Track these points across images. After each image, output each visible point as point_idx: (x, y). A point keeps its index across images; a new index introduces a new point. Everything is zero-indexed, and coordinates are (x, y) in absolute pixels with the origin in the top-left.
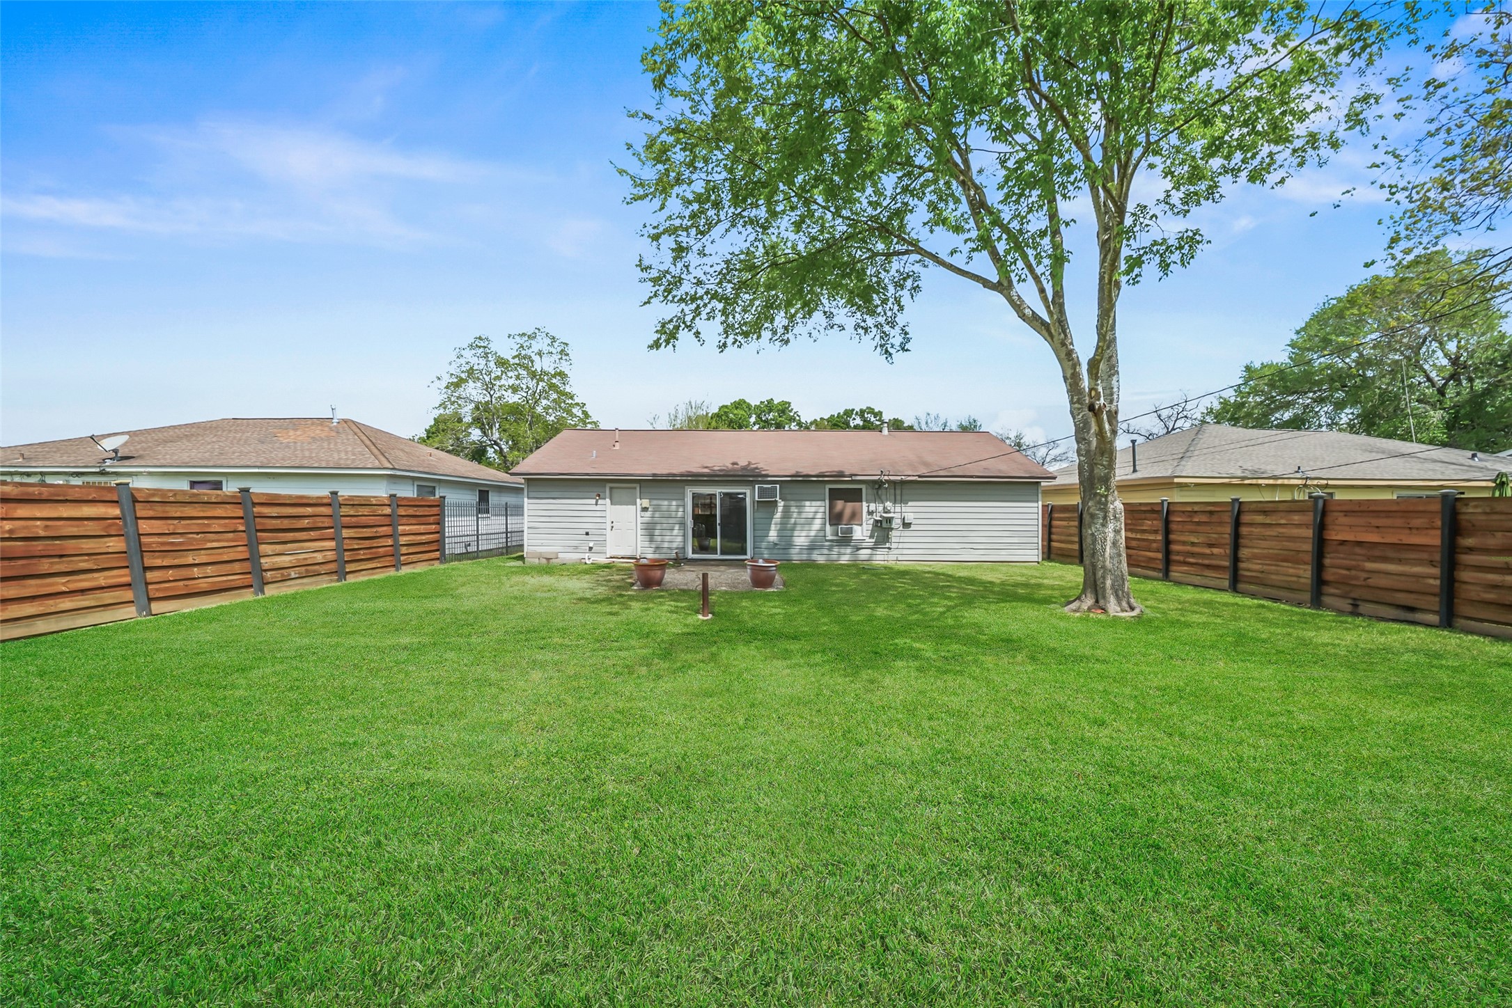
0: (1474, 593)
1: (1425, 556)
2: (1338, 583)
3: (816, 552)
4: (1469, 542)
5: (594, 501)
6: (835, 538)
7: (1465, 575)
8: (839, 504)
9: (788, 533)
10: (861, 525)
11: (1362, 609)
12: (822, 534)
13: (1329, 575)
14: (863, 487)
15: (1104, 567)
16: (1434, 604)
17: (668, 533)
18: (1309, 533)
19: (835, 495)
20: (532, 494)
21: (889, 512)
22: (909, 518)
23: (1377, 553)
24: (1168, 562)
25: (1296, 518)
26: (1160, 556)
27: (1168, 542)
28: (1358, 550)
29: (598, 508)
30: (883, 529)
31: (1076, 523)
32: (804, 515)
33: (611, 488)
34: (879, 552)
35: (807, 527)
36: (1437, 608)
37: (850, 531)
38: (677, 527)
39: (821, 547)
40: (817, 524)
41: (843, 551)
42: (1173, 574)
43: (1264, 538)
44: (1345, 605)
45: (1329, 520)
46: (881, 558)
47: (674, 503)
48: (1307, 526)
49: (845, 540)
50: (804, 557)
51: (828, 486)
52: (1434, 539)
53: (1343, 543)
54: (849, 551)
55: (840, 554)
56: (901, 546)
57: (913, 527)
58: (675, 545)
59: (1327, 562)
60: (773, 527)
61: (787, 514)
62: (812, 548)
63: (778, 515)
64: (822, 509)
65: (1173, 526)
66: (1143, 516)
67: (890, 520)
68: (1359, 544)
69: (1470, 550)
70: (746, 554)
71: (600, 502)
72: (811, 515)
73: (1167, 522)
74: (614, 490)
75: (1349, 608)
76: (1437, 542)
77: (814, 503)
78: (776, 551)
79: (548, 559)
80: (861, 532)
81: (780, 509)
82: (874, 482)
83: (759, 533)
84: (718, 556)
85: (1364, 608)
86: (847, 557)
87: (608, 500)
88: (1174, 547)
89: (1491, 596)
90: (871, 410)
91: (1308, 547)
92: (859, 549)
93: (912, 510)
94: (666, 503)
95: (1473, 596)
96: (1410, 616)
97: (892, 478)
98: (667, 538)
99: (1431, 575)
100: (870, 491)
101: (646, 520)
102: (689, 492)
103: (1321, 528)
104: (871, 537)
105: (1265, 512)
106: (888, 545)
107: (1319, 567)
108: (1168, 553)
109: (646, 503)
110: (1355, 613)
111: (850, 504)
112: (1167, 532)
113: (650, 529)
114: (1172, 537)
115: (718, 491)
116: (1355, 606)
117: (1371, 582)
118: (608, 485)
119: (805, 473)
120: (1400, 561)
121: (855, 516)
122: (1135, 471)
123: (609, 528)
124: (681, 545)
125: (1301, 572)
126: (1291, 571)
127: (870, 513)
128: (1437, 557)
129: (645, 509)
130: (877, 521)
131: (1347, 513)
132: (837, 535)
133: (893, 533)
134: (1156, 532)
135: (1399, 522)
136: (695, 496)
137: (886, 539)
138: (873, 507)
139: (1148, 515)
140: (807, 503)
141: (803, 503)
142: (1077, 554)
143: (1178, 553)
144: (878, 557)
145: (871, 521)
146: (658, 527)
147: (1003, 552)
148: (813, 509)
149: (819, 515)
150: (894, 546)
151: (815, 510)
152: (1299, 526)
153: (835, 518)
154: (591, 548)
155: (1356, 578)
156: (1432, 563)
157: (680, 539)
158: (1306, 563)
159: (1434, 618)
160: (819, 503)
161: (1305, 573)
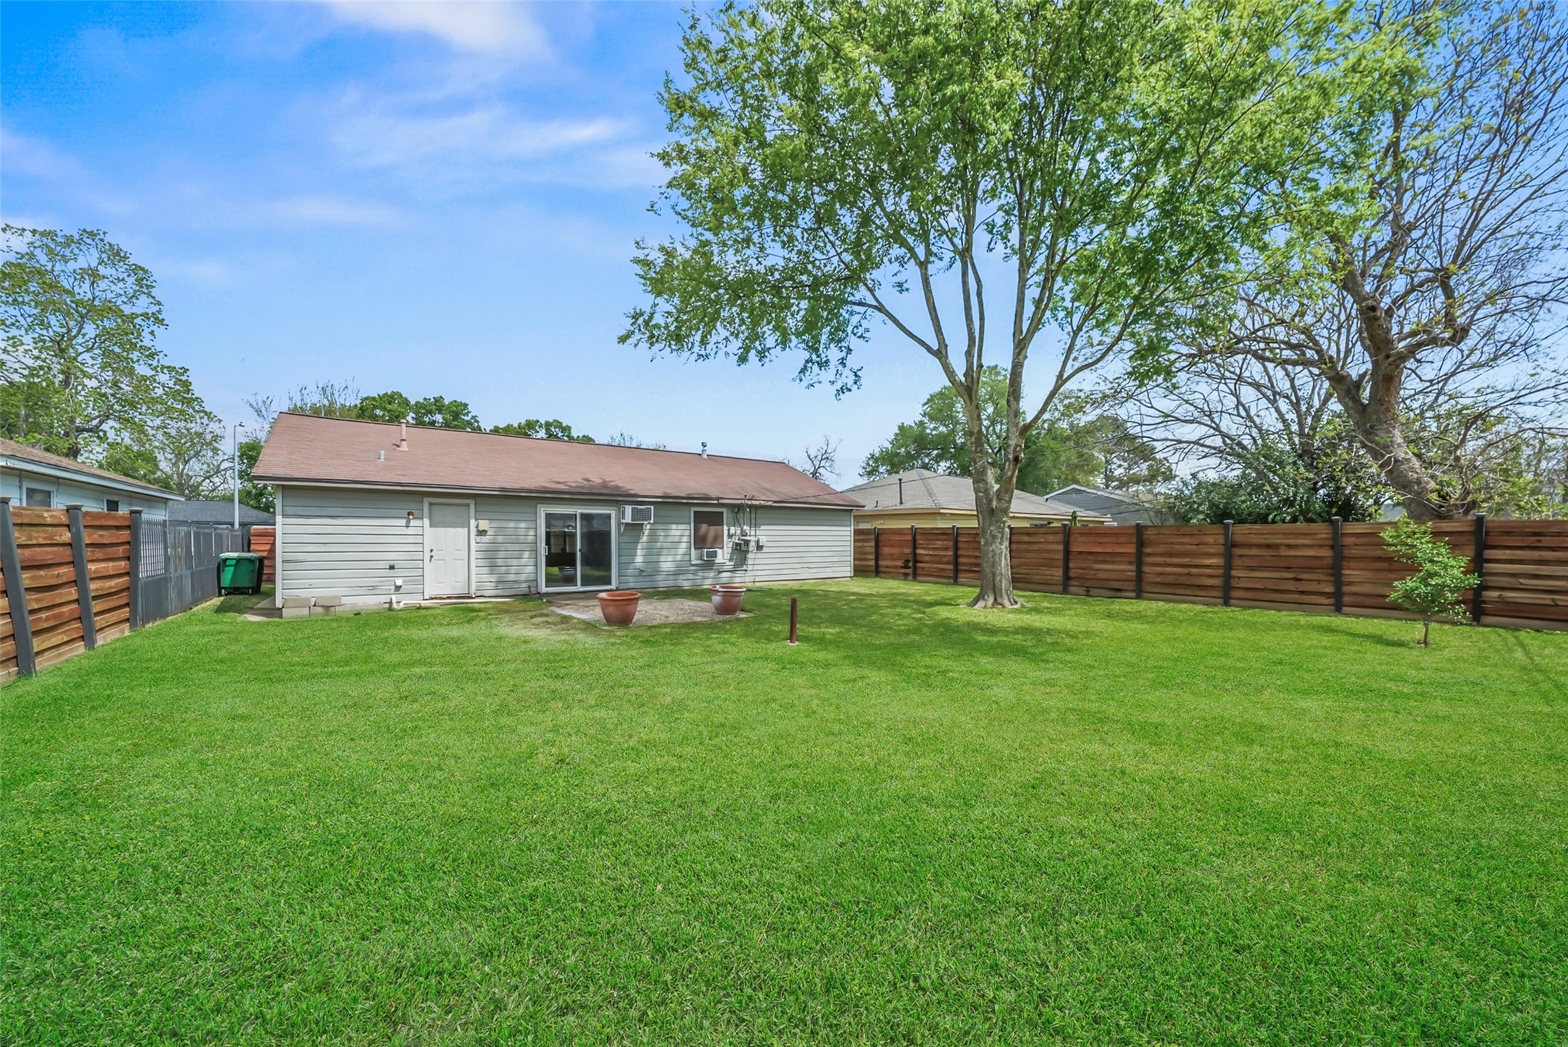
0: (1151, 578)
1: (1127, 559)
2: (1079, 578)
3: (681, 577)
4: (1148, 550)
5: (403, 522)
6: (699, 562)
7: (1146, 569)
8: (704, 527)
9: (654, 558)
10: (722, 548)
11: (1091, 593)
12: (687, 558)
13: (1072, 573)
14: (724, 510)
15: (1001, 574)
16: (1132, 585)
17: (515, 562)
18: (1061, 547)
19: (700, 518)
20: (289, 510)
21: (746, 535)
22: (763, 540)
23: (1100, 558)
24: (957, 571)
25: (1051, 538)
26: (951, 567)
27: (956, 556)
28: (1090, 557)
29: (410, 531)
30: (741, 551)
31: (873, 544)
32: (670, 539)
33: (431, 504)
34: (738, 574)
35: (673, 551)
36: (1133, 588)
37: (714, 555)
38: (526, 554)
39: (686, 572)
40: (683, 547)
41: (706, 575)
42: (960, 580)
43: (1028, 551)
44: (1082, 590)
45: (1072, 539)
46: (742, 580)
47: (523, 525)
48: (1057, 543)
49: (708, 564)
50: (671, 583)
51: (694, 509)
52: (1131, 549)
53: (1080, 553)
54: (712, 574)
55: (704, 578)
56: (755, 568)
57: (765, 550)
58: (523, 577)
59: (1071, 565)
60: (639, 552)
61: (653, 538)
62: (677, 573)
63: (645, 539)
64: (687, 533)
65: (961, 545)
66: (935, 537)
67: (747, 543)
68: (1090, 553)
69: (1149, 555)
70: (610, 583)
71: (413, 523)
72: (676, 539)
73: (956, 542)
74: (435, 507)
75: (1084, 593)
76: (1134, 551)
77: (681, 527)
78: (642, 579)
79: (327, 608)
80: (723, 556)
81: (647, 532)
82: (733, 506)
83: (624, 559)
84: (579, 588)
85: (1093, 592)
86: (709, 582)
87: (426, 521)
88: (961, 560)
89: (1158, 580)
90: (558, 424)
91: (1060, 556)
92: (720, 572)
93: (765, 534)
94: (512, 525)
95: (1151, 580)
96: (1119, 594)
97: (754, 502)
98: (513, 569)
99: (1129, 569)
100: (730, 515)
101: (484, 547)
102: (543, 511)
103: (1067, 544)
104: (731, 560)
105: (1029, 534)
106: (745, 568)
107: (1066, 569)
108: (956, 564)
109: (484, 524)
110: (1088, 595)
111: (713, 528)
112: (956, 549)
113: (491, 558)
114: (959, 552)
115: (579, 510)
116: (1088, 591)
117: (1097, 576)
118: (427, 501)
119: (674, 494)
120: (1113, 562)
121: (718, 540)
122: (901, 503)
123: (427, 558)
124: (532, 577)
125: (1055, 573)
126: (1048, 572)
127: (730, 536)
128: (1133, 559)
129: (482, 533)
130: (737, 544)
131: (1082, 534)
132: (701, 559)
133: (750, 556)
134: (946, 549)
135: (1113, 540)
136: (549, 516)
137: (743, 561)
138: (733, 530)
139: (940, 537)
140: (674, 527)
141: (668, 527)
142: (874, 568)
143: (965, 564)
144: (737, 580)
145: (731, 545)
146: (501, 554)
147: (829, 570)
148: (679, 533)
149: (685, 539)
150: (750, 568)
151: (680, 533)
152: (1052, 543)
153: (700, 541)
154: (398, 588)
155: (1089, 574)
156: (1130, 563)
157: (530, 569)
158: (1058, 567)
159: (1133, 594)
160: (684, 527)
161: (1058, 573)
